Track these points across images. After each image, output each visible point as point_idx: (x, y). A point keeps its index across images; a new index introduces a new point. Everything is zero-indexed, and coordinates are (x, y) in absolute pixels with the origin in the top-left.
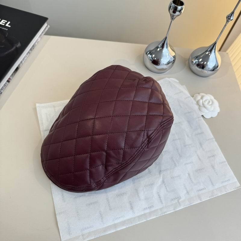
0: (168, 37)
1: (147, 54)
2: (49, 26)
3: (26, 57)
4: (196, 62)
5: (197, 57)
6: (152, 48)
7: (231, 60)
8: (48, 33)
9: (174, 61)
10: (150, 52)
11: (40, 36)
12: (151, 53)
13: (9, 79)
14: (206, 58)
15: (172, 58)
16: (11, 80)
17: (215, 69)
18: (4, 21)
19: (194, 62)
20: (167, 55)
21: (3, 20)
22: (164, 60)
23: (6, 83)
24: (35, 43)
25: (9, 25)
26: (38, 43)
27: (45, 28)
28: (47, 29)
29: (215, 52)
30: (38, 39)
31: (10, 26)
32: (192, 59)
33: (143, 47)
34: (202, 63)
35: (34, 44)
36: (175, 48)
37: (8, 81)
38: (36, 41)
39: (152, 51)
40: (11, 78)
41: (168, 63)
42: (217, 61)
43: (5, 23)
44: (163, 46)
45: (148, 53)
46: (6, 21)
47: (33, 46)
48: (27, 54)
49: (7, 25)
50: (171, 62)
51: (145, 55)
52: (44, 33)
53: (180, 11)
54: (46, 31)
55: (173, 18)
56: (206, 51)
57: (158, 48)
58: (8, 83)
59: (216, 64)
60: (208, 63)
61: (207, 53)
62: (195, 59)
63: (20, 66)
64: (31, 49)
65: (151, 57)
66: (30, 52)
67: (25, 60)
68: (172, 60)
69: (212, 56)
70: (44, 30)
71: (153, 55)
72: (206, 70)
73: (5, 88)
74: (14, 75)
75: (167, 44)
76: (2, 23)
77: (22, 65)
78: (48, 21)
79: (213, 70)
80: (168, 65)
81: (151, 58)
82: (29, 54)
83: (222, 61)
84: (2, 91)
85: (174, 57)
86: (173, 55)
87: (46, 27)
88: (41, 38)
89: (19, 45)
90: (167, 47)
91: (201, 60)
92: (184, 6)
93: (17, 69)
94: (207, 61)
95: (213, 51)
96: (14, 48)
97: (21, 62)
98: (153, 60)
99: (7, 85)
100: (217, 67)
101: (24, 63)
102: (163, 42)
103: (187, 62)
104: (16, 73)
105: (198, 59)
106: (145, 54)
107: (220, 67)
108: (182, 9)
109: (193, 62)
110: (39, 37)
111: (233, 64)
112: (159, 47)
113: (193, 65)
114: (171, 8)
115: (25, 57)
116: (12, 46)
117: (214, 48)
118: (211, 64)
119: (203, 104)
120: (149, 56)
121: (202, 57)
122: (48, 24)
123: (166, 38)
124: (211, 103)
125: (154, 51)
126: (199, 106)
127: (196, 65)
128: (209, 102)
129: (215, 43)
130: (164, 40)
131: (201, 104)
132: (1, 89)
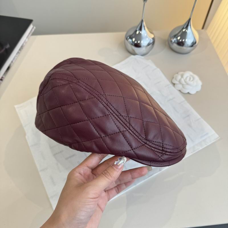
0: (144, 20)
1: (128, 39)
2: (35, 28)
4: (175, 41)
5: (176, 36)
6: (131, 33)
7: (211, 38)
8: (35, 33)
9: (153, 43)
12: (131, 38)
13: (2, 77)
14: (184, 35)
15: (151, 39)
16: (4, 78)
17: (193, 44)
19: (173, 41)
20: (146, 37)
22: (144, 42)
26: (26, 43)
27: (32, 30)
28: (33, 30)
29: (191, 27)
30: (26, 40)
32: (171, 38)
33: (124, 34)
34: (181, 41)
35: (23, 44)
36: (154, 32)
38: (24, 42)
39: (131, 35)
40: (4, 76)
41: (149, 45)
42: (195, 38)
44: (141, 29)
45: (128, 38)
48: (17, 54)
50: (151, 43)
51: (126, 41)
52: (31, 34)
56: (183, 29)
57: (136, 31)
58: (1, 81)
59: (194, 41)
60: (186, 40)
61: (184, 30)
62: (174, 38)
63: (11, 65)
64: (20, 50)
65: (132, 41)
66: (20, 52)
67: (15, 60)
69: (189, 31)
70: (31, 32)
71: (133, 39)
72: (186, 47)
75: (144, 27)
77: (13, 64)
78: (33, 22)
79: (192, 46)
80: (149, 47)
83: (200, 38)
85: (154, 39)
86: (152, 37)
87: (33, 28)
88: (29, 39)
89: (8, 46)
90: (145, 29)
91: (179, 38)
93: (9, 68)
94: (185, 38)
95: (189, 27)
96: (4, 49)
97: (12, 62)
98: (133, 44)
99: (1, 83)
100: (196, 43)
101: (15, 62)
102: (140, 26)
103: (167, 43)
107: (198, 43)
109: (171, 41)
110: (26, 38)
111: (213, 41)
112: (138, 29)
113: (173, 44)
115: (15, 57)
116: (2, 48)
117: (189, 24)
118: (189, 41)
119: (185, 82)
120: (130, 40)
121: (179, 34)
122: (34, 26)
123: (142, 21)
124: (192, 79)
125: (133, 36)
126: (183, 85)
127: (176, 43)
128: (190, 78)
129: (190, 19)
130: (141, 23)
131: (184, 83)
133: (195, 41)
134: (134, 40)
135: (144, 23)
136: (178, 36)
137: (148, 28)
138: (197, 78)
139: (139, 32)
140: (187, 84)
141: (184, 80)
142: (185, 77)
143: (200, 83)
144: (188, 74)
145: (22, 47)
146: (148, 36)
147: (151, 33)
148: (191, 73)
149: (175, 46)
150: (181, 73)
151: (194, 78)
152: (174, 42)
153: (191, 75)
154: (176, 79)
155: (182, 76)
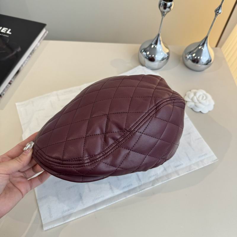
0: (160, 34)
1: (142, 52)
2: (47, 32)
3: (27, 60)
4: (190, 57)
5: (191, 53)
6: (146, 46)
7: (225, 56)
8: (47, 38)
9: (168, 57)
12: (145, 51)
13: (11, 81)
14: (199, 52)
15: (166, 54)
16: (13, 82)
17: (208, 62)
18: (5, 29)
19: (188, 57)
20: (161, 51)
22: (158, 57)
23: (7, 85)
25: (10, 32)
26: (37, 47)
27: (44, 34)
28: (46, 35)
29: (207, 45)
30: (37, 44)
32: (186, 54)
33: (138, 46)
34: (196, 58)
35: (34, 48)
36: (169, 46)
37: (10, 83)
39: (146, 48)
40: (13, 80)
41: (163, 59)
42: (210, 56)
43: (6, 30)
44: (156, 43)
45: (143, 51)
48: (27, 58)
49: (8, 32)
50: (165, 58)
51: (140, 54)
52: (43, 39)
53: (170, 7)
55: (163, 14)
56: (199, 46)
57: (151, 45)
58: (9, 85)
60: (202, 58)
61: (200, 48)
62: (189, 55)
63: (21, 69)
64: (31, 54)
66: (30, 56)
67: (25, 63)
68: (166, 56)
69: (205, 49)
70: (43, 36)
72: (200, 64)
73: (7, 90)
74: (16, 77)
75: (160, 41)
76: (4, 31)
77: (23, 68)
78: (46, 27)
79: (207, 64)
80: (163, 61)
81: (146, 56)
82: (29, 58)
83: (215, 56)
84: (4, 93)
85: (168, 53)
86: (167, 52)
87: (45, 32)
88: (40, 43)
89: (19, 49)
90: (160, 44)
91: (194, 55)
92: (173, 3)
93: (18, 72)
94: (200, 56)
95: (205, 45)
96: (14, 53)
97: (22, 65)
98: (147, 58)
99: (9, 87)
100: (211, 61)
101: (25, 66)
102: (156, 39)
103: (181, 58)
106: (140, 52)
107: (213, 62)
108: (171, 6)
109: (186, 57)
110: (38, 42)
111: (227, 60)
112: (153, 43)
113: (187, 60)
114: (161, 5)
115: (25, 61)
116: (13, 51)
117: (206, 42)
118: (204, 59)
119: (198, 100)
120: (144, 53)
121: (195, 51)
122: (46, 30)
123: (159, 35)
124: (205, 98)
125: (148, 49)
126: (195, 103)
127: (190, 60)
128: (203, 97)
129: (206, 38)
130: (157, 37)
131: (196, 101)
132: (4, 91)
133: (210, 59)
134: (148, 53)
135: (160, 38)
136: (193, 53)
137: (164, 43)
138: (210, 97)
139: (154, 46)
140: (200, 103)
141: (197, 98)
142: (198, 95)
143: (213, 103)
144: (201, 93)
145: (33, 51)
146: (163, 51)
147: (167, 48)
148: (204, 92)
149: (190, 63)
150: (194, 91)
151: (207, 97)
152: (189, 59)
153: (204, 94)
154: (189, 97)
155: (195, 94)
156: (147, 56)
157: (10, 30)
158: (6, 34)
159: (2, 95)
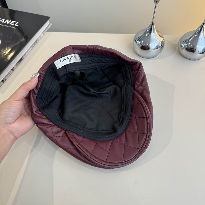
0: (154, 22)
1: (136, 41)
2: (51, 24)
3: (30, 49)
4: (185, 46)
5: (186, 41)
6: (140, 35)
8: (50, 30)
9: (162, 46)
10: (139, 39)
11: (43, 32)
13: (14, 68)
15: (161, 43)
16: (15, 69)
19: (183, 46)
20: (155, 40)
21: (13, 21)
22: (153, 45)
23: (10, 72)
24: (38, 38)
25: (17, 24)
26: (40, 38)
27: (48, 26)
28: (49, 27)
30: (41, 35)
31: (18, 26)
32: (181, 43)
33: (132, 36)
34: (191, 46)
36: (164, 36)
37: (12, 70)
38: (39, 37)
39: (140, 37)
40: (15, 67)
41: (157, 48)
43: (14, 23)
44: (150, 32)
45: (137, 39)
46: (15, 22)
47: (36, 41)
48: (31, 47)
49: (16, 25)
50: (160, 47)
52: (46, 30)
54: (48, 28)
56: (195, 34)
58: (12, 72)
60: (197, 46)
61: (196, 36)
62: (184, 43)
63: (24, 57)
64: (34, 44)
65: (140, 43)
66: (33, 46)
67: (28, 52)
70: (47, 28)
73: (10, 76)
74: (18, 65)
76: (12, 23)
77: (26, 56)
78: (50, 19)
79: (203, 53)
80: (157, 50)
82: (32, 48)
84: (6, 78)
85: (163, 42)
86: (162, 41)
87: (49, 25)
88: (44, 34)
89: (23, 40)
90: (154, 32)
91: (189, 44)
93: (21, 60)
94: (196, 44)
95: (202, 32)
96: (19, 42)
97: (25, 54)
99: (12, 73)
101: (27, 55)
102: (150, 28)
104: (19, 63)
105: (186, 43)
106: (134, 41)
110: (42, 34)
113: (183, 49)
115: (28, 50)
117: (202, 30)
118: (200, 47)
120: (138, 42)
122: (50, 22)
125: (142, 38)
127: (185, 49)
129: (203, 24)
130: (151, 25)
132: (6, 76)
134: (142, 42)
135: (154, 26)
136: (189, 42)
137: (157, 31)
139: (148, 35)
145: (37, 41)
146: (157, 39)
147: (161, 36)
149: (184, 52)
156: (141, 45)
157: (18, 23)
158: (14, 26)
159: (4, 80)
